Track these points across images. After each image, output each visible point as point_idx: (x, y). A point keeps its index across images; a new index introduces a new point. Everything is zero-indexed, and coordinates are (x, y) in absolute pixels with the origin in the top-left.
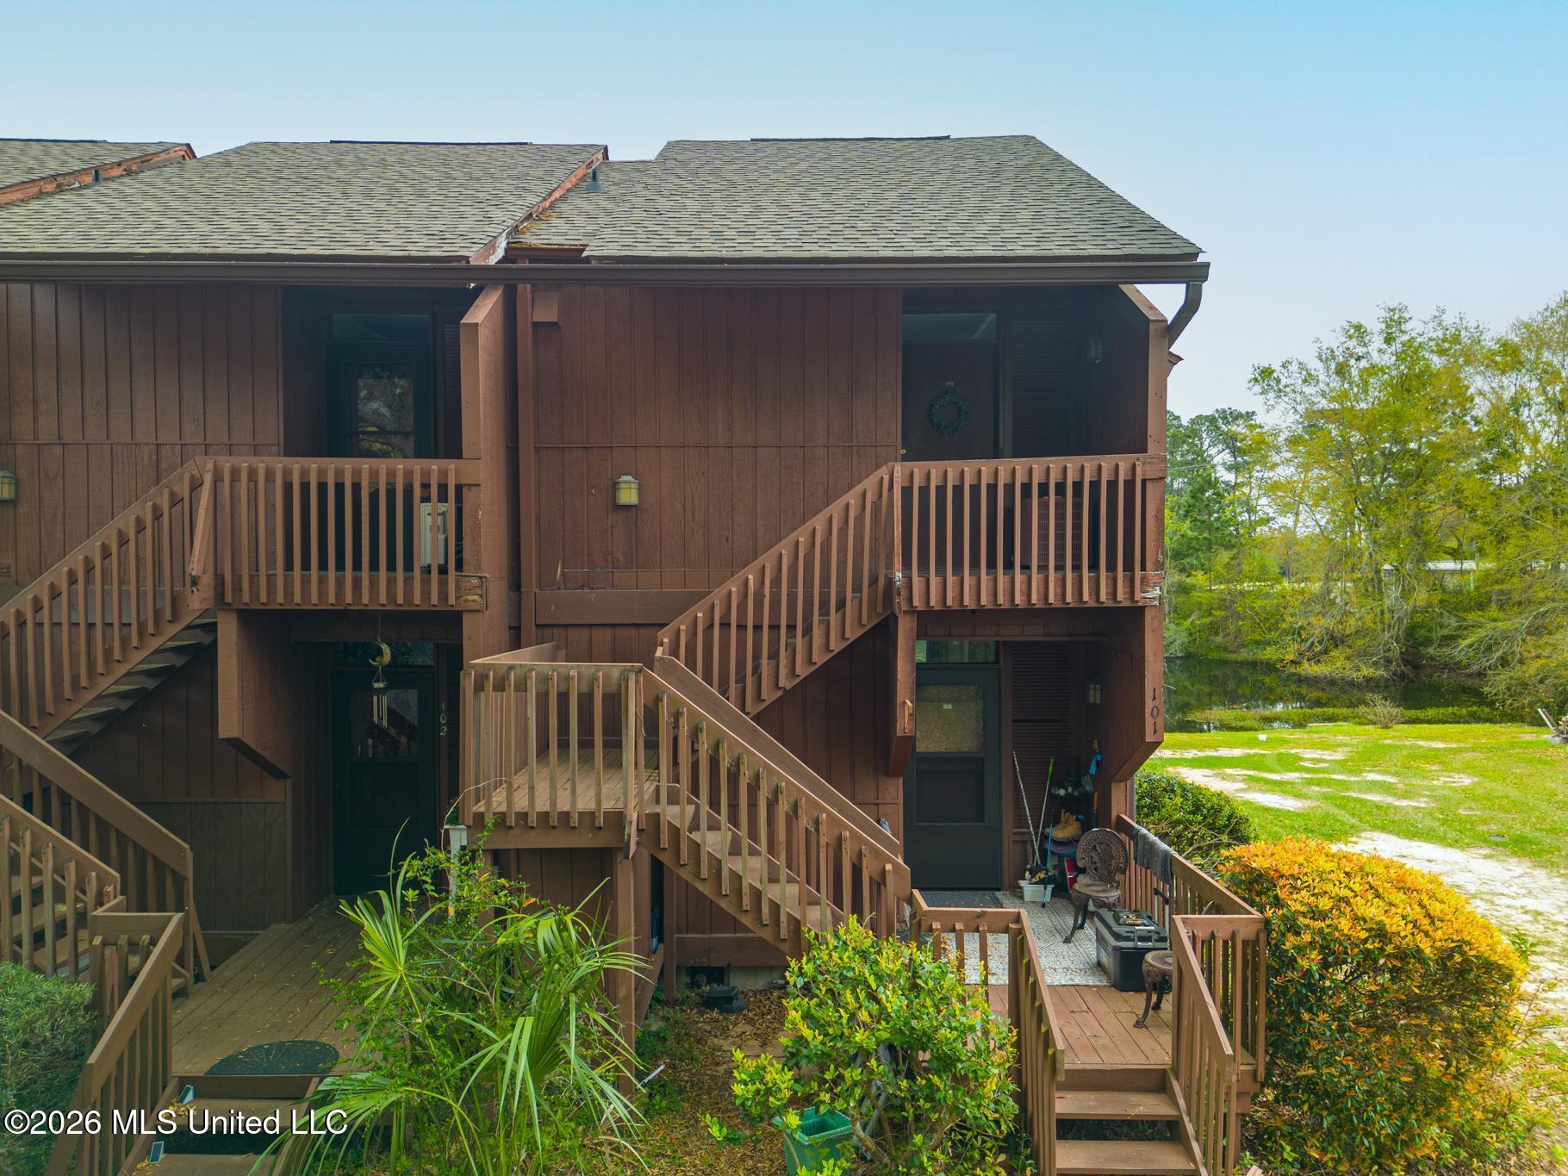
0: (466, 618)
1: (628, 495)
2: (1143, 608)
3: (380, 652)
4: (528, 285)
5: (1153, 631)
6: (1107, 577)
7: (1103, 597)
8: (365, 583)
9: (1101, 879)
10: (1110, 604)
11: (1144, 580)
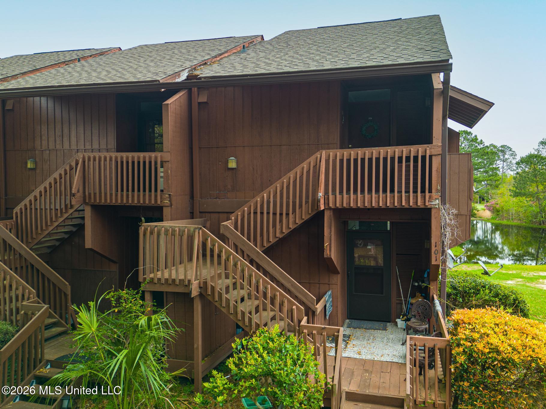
0: (164, 209)
1: (232, 164)
2: (430, 209)
3: (141, 220)
4: (196, 88)
5: (435, 218)
6: (413, 196)
7: (411, 204)
8: (130, 196)
9: (421, 320)
10: (415, 207)
11: (430, 197)
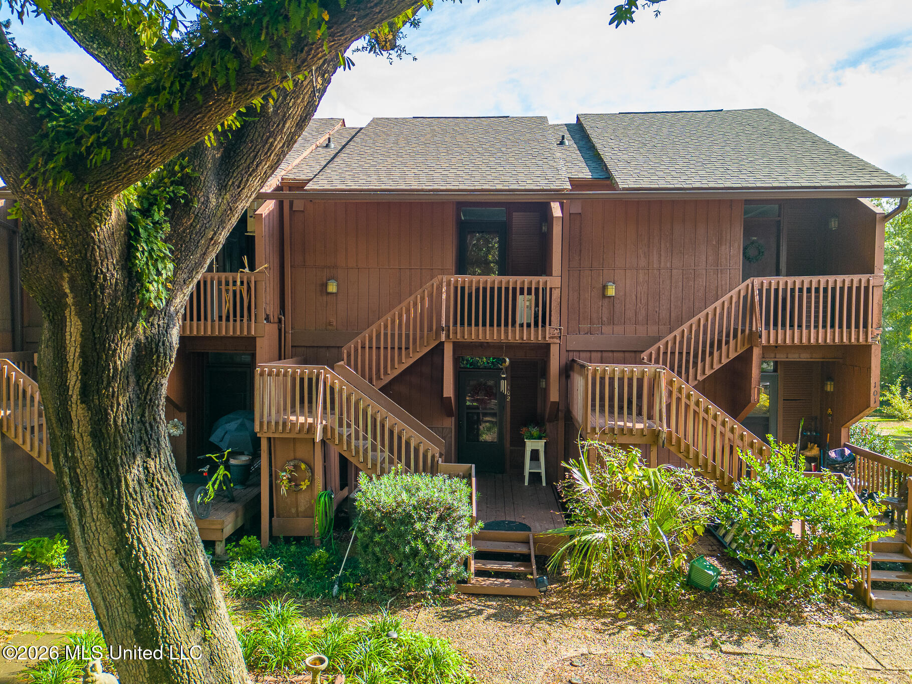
0: (552, 345)
1: (611, 291)
2: (871, 346)
3: (505, 361)
5: (876, 356)
6: (855, 331)
7: (853, 340)
10: (856, 343)
11: (872, 332)
